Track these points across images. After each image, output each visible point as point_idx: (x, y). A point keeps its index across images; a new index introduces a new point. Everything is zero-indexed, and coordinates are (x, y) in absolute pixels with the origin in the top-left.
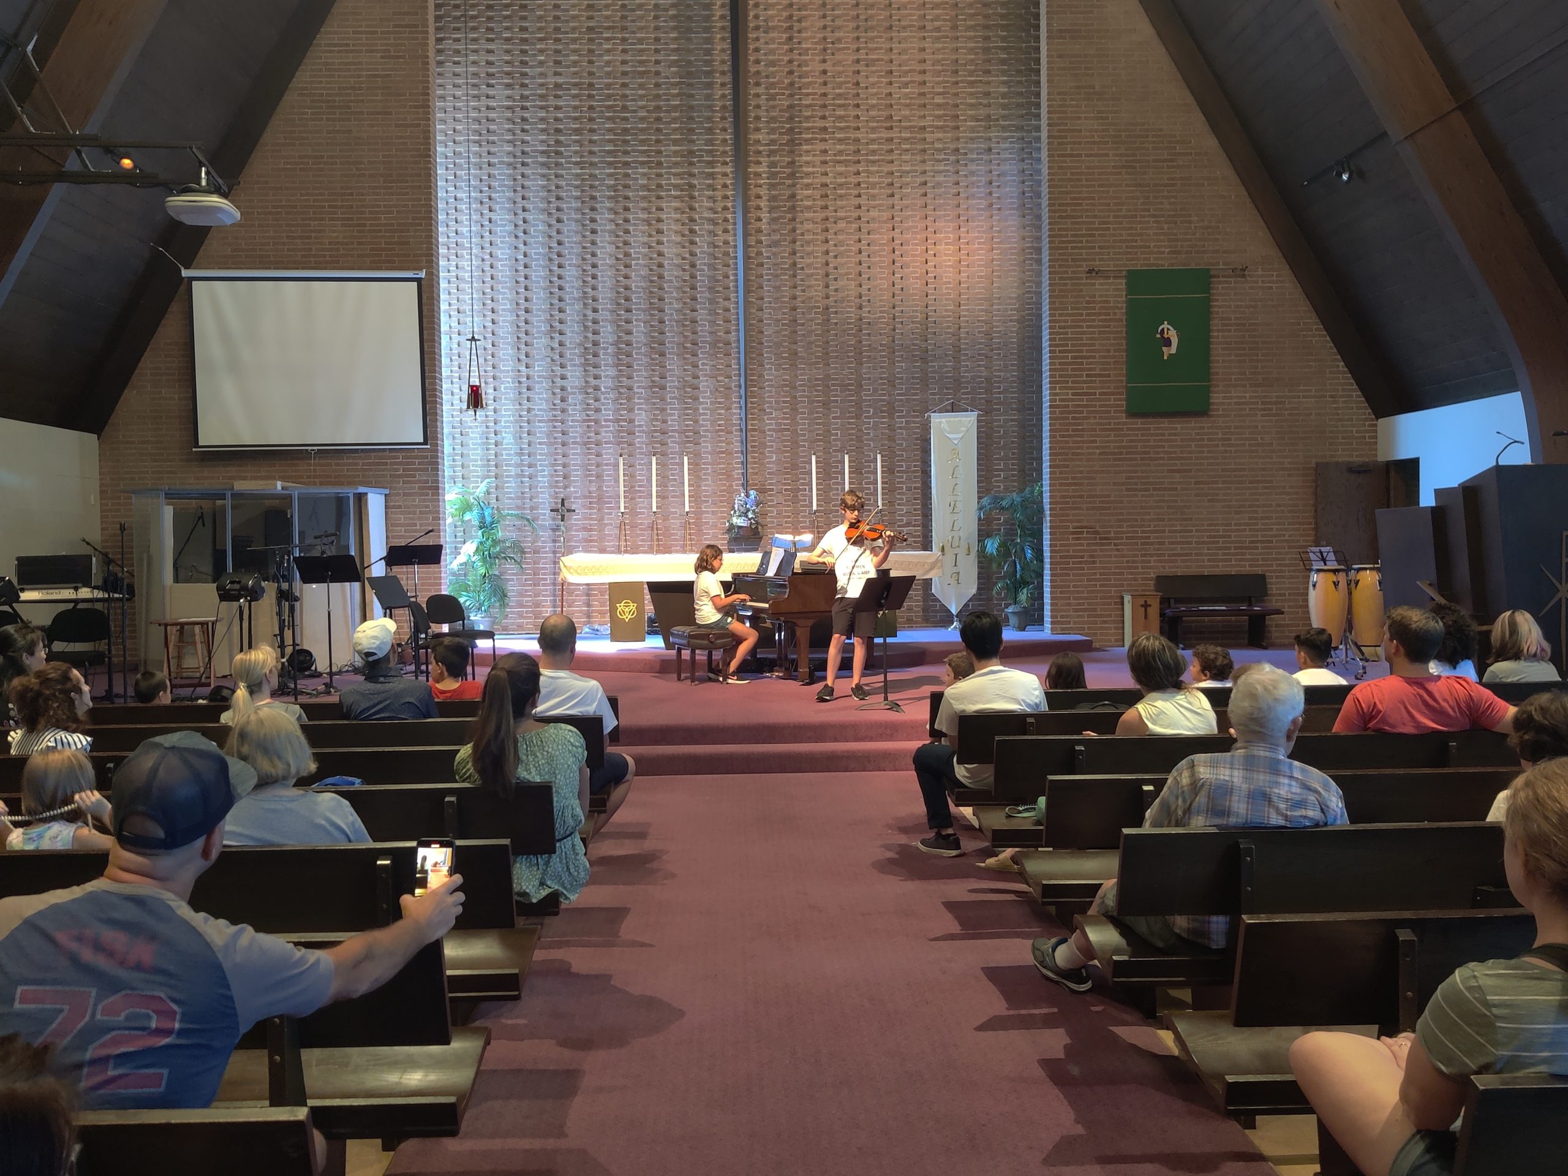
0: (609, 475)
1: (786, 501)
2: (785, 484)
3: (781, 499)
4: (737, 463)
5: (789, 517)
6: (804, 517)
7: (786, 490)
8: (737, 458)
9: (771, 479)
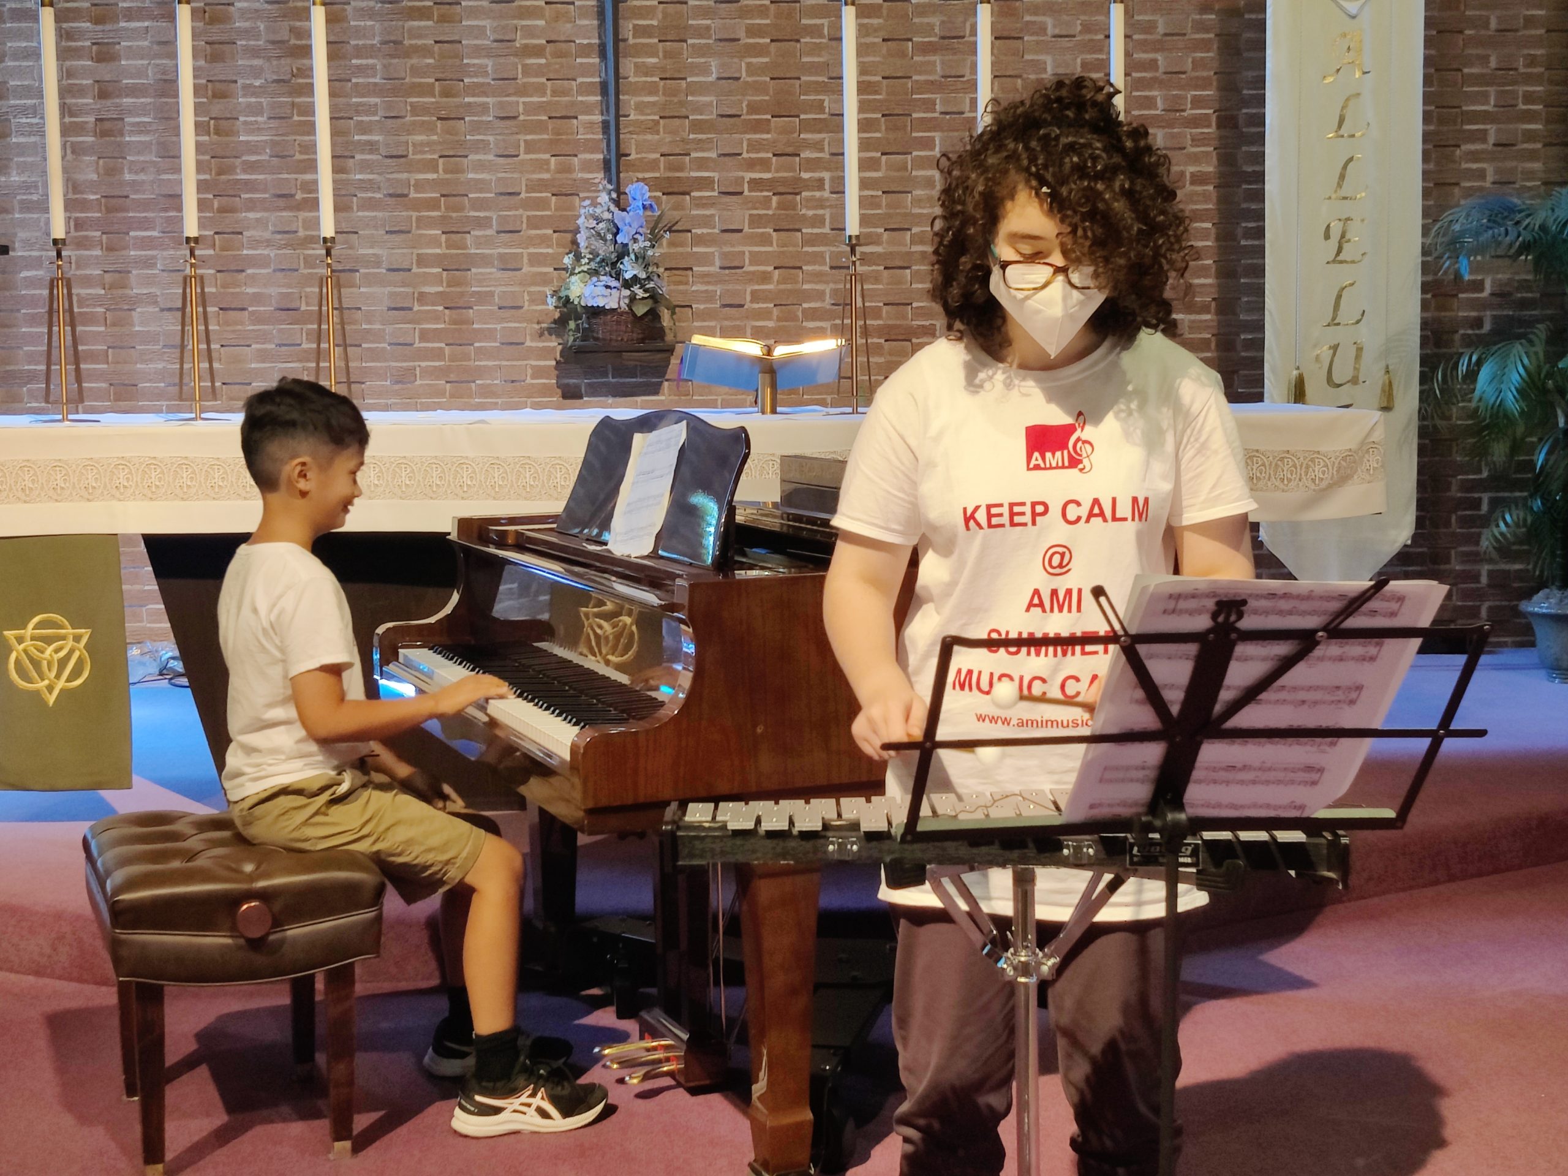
0: (141, 128)
1: (755, 221)
2: (751, 165)
3: (740, 216)
4: (585, 89)
5: (765, 278)
6: (818, 277)
7: (755, 184)
8: (585, 70)
9: (700, 145)
